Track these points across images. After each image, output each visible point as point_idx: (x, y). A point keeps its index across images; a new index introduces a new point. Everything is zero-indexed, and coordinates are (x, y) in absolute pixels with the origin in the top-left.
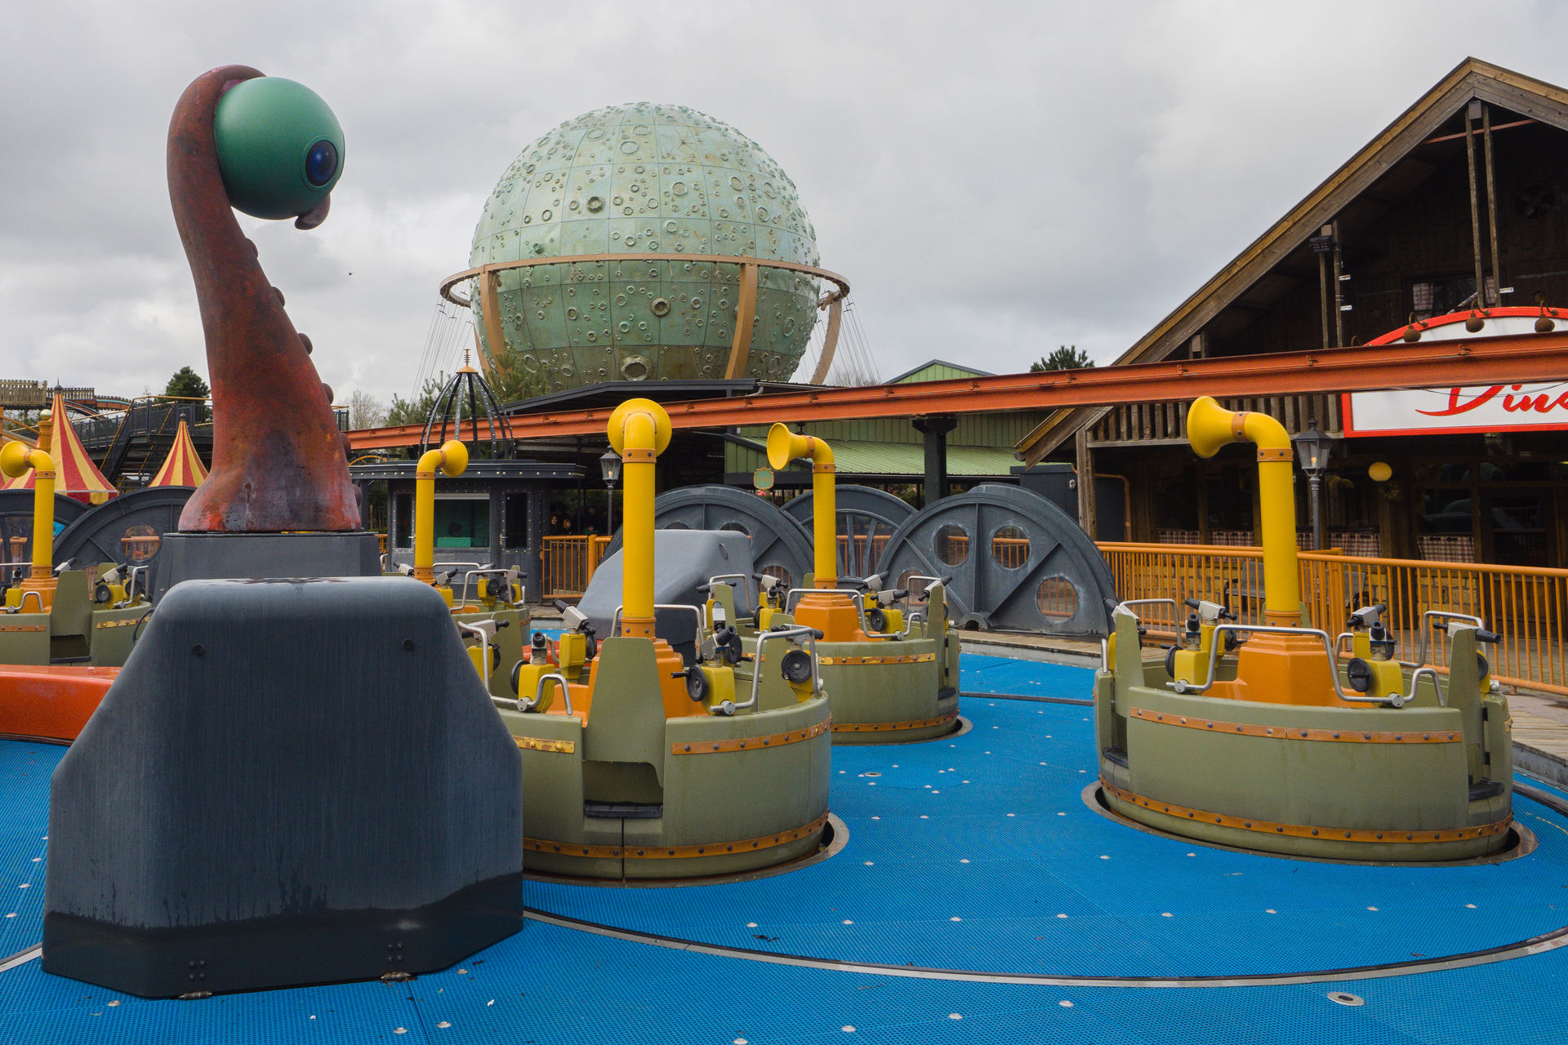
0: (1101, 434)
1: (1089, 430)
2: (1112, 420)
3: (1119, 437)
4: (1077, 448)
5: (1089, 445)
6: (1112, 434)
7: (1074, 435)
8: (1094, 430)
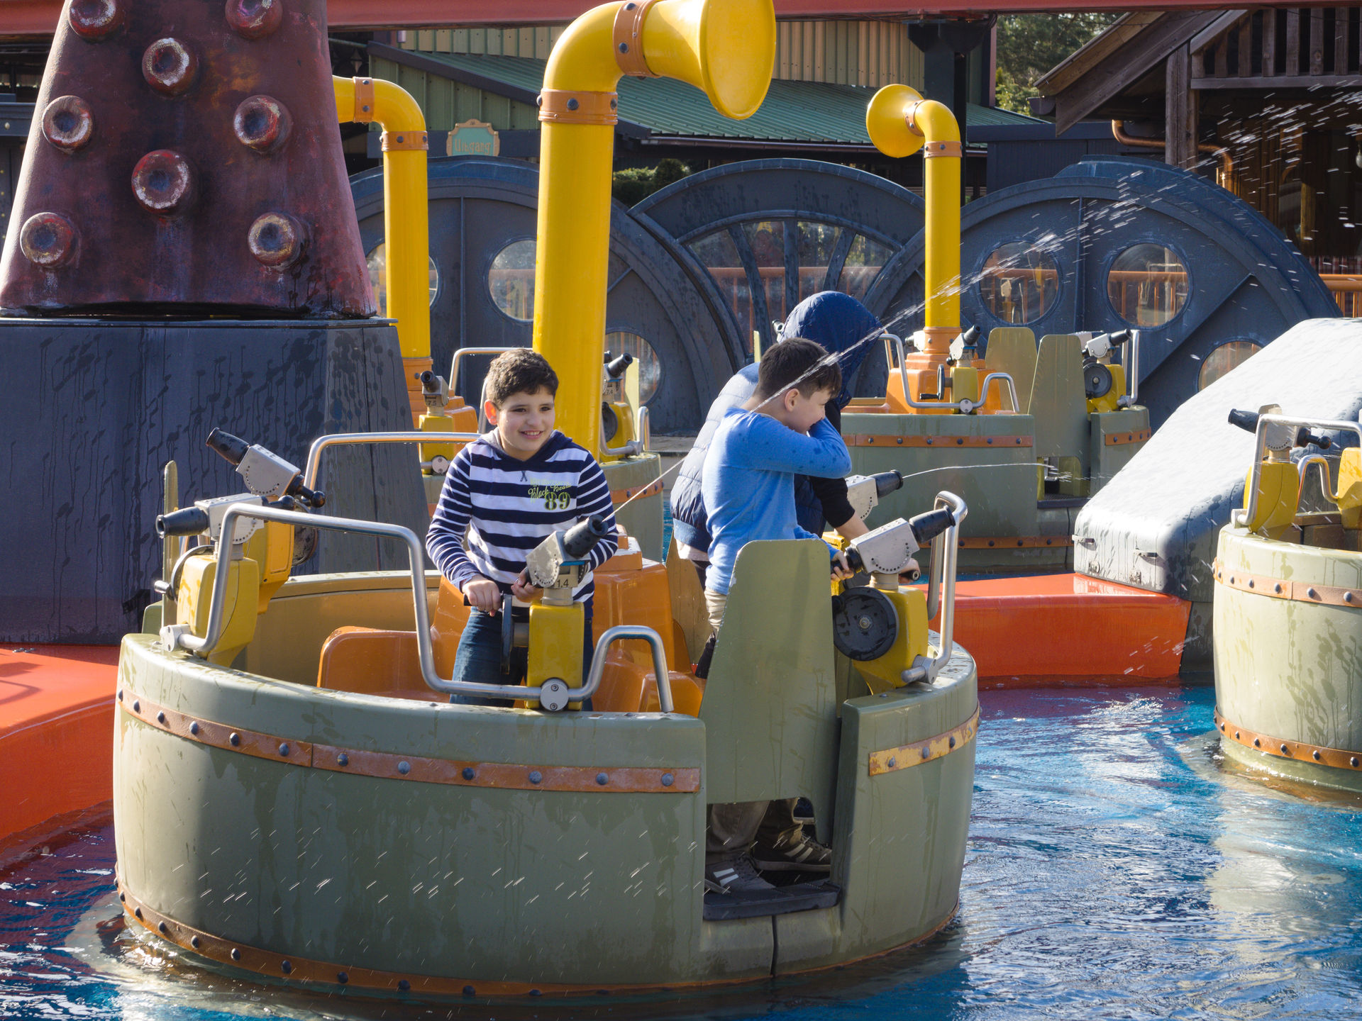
0: (1221, 62)
1: (1197, 53)
2: (1246, 35)
3: (1257, 69)
4: (1169, 90)
5: (1195, 85)
6: (1245, 63)
7: (1165, 60)
8: (1208, 54)
